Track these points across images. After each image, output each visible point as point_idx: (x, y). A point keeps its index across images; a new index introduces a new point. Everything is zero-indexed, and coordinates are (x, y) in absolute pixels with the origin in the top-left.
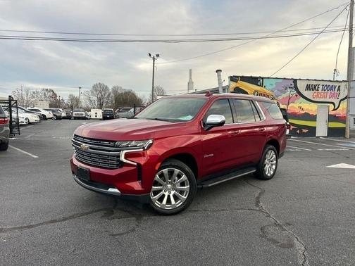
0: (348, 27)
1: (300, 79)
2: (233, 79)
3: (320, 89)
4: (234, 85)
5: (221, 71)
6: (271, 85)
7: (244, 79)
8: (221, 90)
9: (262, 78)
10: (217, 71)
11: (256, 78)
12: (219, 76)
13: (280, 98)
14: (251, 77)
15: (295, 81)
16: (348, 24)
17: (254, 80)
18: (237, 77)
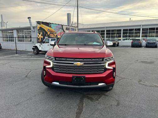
0: (76, 5)
1: (64, 25)
2: (39, 23)
3: (70, 30)
4: (39, 26)
5: (30, 18)
6: (54, 27)
7: (43, 23)
8: (32, 28)
9: (51, 23)
10: (28, 18)
11: (48, 23)
12: (30, 20)
13: (58, 33)
14: (46, 23)
15: (62, 26)
16: (76, 4)
17: (47, 24)
18: (40, 22)
